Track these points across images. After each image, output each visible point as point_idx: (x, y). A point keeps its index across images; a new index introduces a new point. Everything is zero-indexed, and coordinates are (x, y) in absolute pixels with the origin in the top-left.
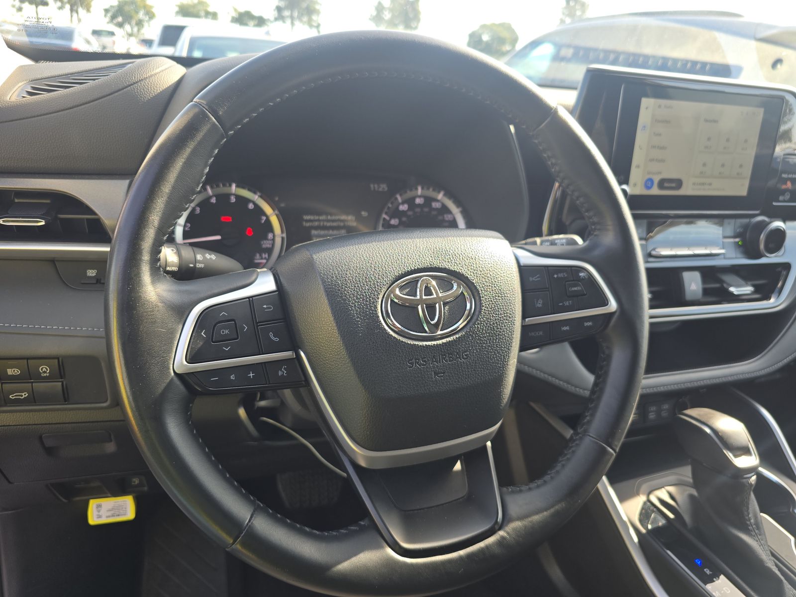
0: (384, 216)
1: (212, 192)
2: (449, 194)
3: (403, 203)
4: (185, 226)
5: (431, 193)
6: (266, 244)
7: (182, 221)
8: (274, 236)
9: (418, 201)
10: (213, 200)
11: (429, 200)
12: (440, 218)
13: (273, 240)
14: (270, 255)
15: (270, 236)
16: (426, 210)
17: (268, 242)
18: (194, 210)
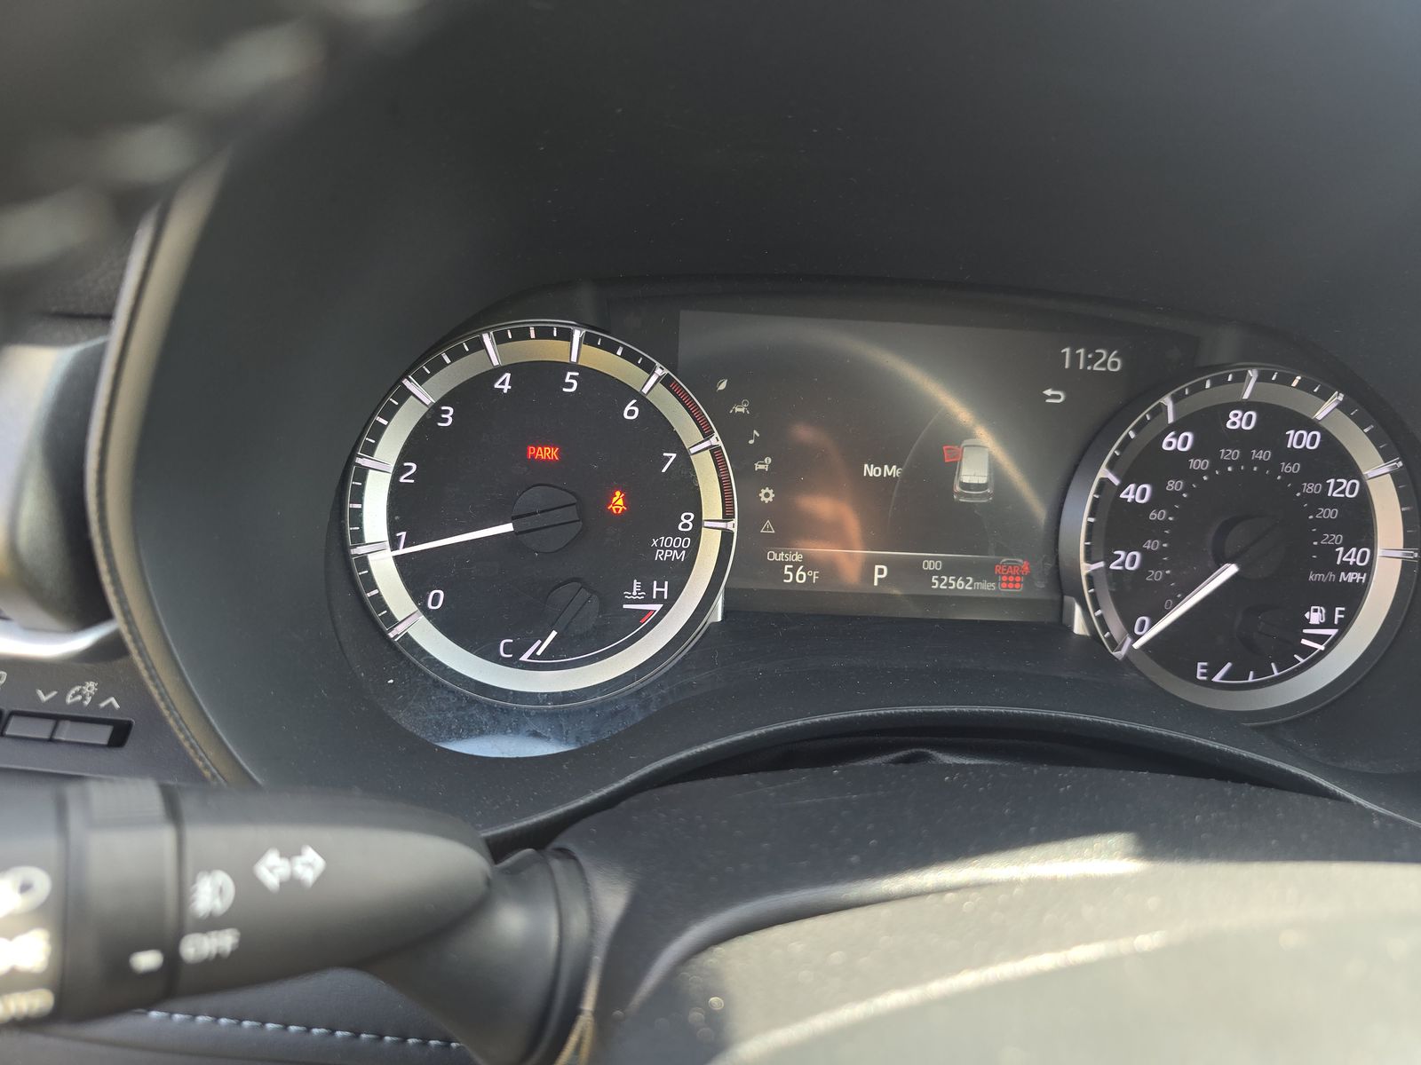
0: (1104, 472)
1: (500, 355)
2: (1363, 406)
3: (1178, 428)
4: (399, 469)
5: (1291, 395)
6: (667, 550)
7: (389, 447)
8: (698, 522)
9: (1238, 420)
10: (504, 384)
11: (1276, 420)
12: (1311, 488)
13: (695, 535)
14: (676, 592)
15: (686, 520)
16: (1261, 455)
17: (673, 542)
18: (435, 412)
